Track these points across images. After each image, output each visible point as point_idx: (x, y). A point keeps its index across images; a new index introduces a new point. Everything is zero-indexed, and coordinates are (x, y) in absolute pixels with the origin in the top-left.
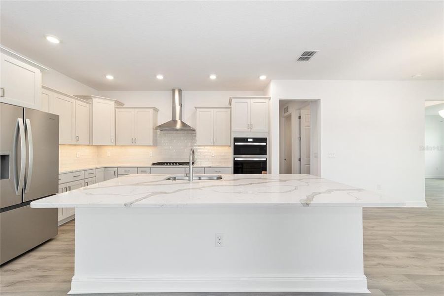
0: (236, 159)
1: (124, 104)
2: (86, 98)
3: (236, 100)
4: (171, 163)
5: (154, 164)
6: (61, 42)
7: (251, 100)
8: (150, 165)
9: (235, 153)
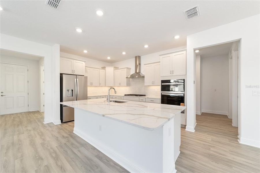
0: (162, 94)
1: (119, 68)
2: (104, 68)
3: (162, 56)
4: (134, 95)
5: (125, 95)
6: (88, 52)
7: (173, 54)
8: (123, 95)
9: (162, 90)
